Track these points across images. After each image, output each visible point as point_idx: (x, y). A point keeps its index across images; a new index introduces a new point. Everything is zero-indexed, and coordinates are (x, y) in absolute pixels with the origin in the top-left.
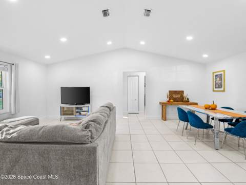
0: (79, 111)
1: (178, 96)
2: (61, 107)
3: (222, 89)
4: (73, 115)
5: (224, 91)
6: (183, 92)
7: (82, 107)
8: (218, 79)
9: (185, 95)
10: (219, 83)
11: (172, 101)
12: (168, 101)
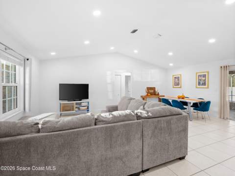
0: (78, 106)
1: (152, 91)
2: (60, 104)
3: (179, 86)
4: (73, 110)
5: (181, 87)
6: (155, 88)
7: (81, 103)
8: (177, 80)
9: (156, 90)
10: (177, 82)
11: (149, 94)
12: (147, 95)
